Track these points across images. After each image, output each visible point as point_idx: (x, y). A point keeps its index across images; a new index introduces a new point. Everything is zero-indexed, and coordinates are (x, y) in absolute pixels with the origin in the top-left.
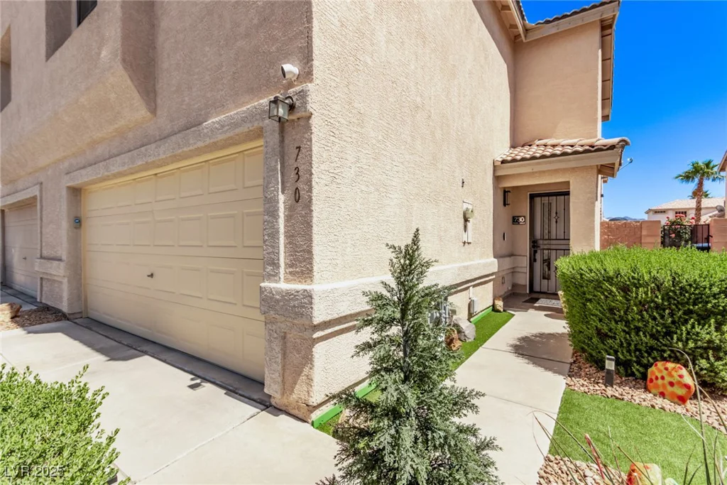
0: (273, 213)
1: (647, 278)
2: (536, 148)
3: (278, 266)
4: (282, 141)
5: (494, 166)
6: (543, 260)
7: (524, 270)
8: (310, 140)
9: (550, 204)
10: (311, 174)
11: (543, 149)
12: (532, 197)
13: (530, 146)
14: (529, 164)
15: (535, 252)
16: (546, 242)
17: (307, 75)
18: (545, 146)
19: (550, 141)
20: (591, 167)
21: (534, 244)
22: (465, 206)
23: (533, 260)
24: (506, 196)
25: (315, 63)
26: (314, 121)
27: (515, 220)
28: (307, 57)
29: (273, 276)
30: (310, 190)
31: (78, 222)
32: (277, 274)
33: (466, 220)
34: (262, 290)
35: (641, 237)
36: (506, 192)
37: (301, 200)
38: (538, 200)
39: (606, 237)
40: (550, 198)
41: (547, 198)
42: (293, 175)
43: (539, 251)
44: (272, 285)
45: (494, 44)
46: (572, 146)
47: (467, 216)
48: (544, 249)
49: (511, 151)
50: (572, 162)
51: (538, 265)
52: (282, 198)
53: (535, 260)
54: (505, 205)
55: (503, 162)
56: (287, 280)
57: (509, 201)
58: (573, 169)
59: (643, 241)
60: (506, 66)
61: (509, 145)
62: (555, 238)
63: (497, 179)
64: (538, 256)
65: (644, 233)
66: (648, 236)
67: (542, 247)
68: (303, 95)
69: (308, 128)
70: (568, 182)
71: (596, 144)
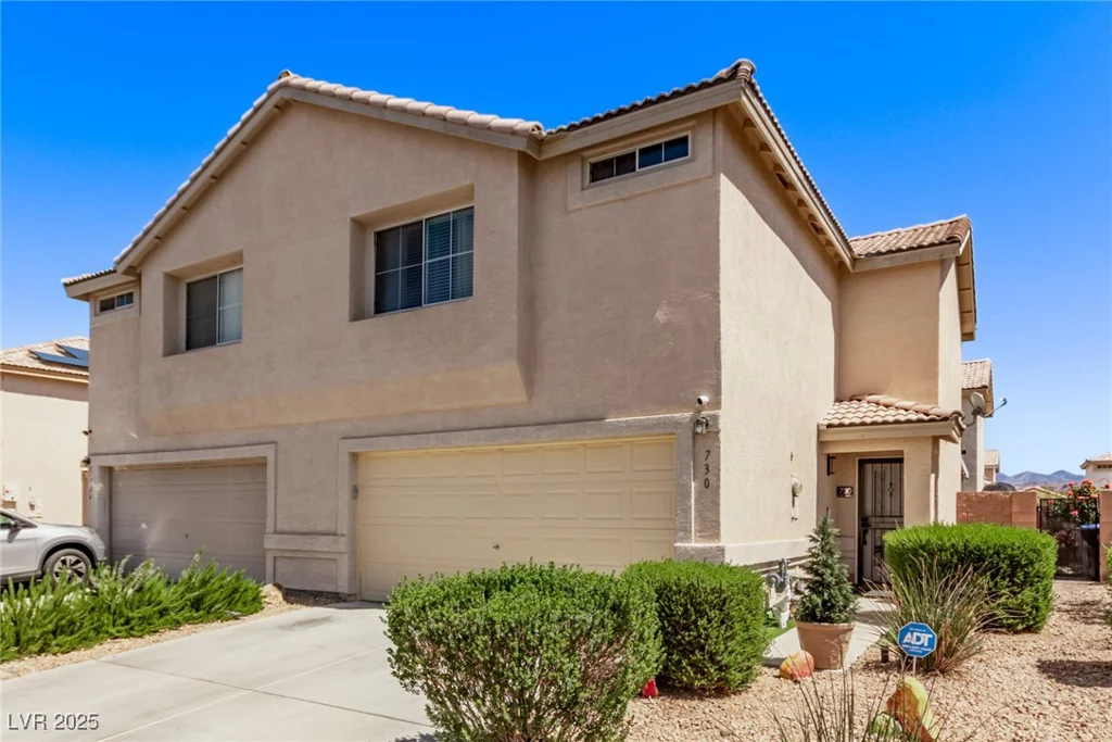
0: (687, 495)
1: (948, 545)
2: (866, 405)
3: (691, 532)
4: (694, 445)
5: (819, 431)
6: (876, 548)
7: (851, 555)
8: (719, 448)
9: (883, 473)
10: (719, 470)
11: (875, 409)
12: (862, 463)
13: (859, 400)
14: (858, 430)
15: (865, 532)
16: (878, 519)
17: (716, 403)
18: (878, 404)
19: (883, 399)
20: (927, 437)
21: (864, 522)
22: (794, 480)
23: (862, 542)
24: (830, 463)
25: (723, 397)
26: (721, 435)
27: (840, 492)
28: (716, 391)
29: (687, 538)
30: (718, 480)
31: (355, 491)
32: (690, 537)
33: (794, 495)
34: (675, 548)
35: (1010, 516)
36: (830, 458)
37: (710, 485)
38: (869, 467)
39: (965, 514)
40: (884, 465)
41: (879, 465)
42: (703, 470)
43: (870, 531)
44: (687, 545)
45: (819, 289)
46: (906, 410)
47: (796, 490)
48: (876, 529)
49: (836, 407)
50: (905, 431)
51: (868, 549)
52: (693, 484)
53: (865, 543)
54: (829, 474)
55: (829, 426)
56: (696, 541)
57: (833, 469)
58: (907, 439)
59: (1013, 520)
60: (830, 303)
61: (833, 399)
62: (888, 514)
63: (821, 444)
64: (869, 537)
65: (1015, 509)
66: (1021, 513)
67: (873, 526)
68: (715, 418)
69: (718, 439)
70: (902, 451)
71: (931, 412)
